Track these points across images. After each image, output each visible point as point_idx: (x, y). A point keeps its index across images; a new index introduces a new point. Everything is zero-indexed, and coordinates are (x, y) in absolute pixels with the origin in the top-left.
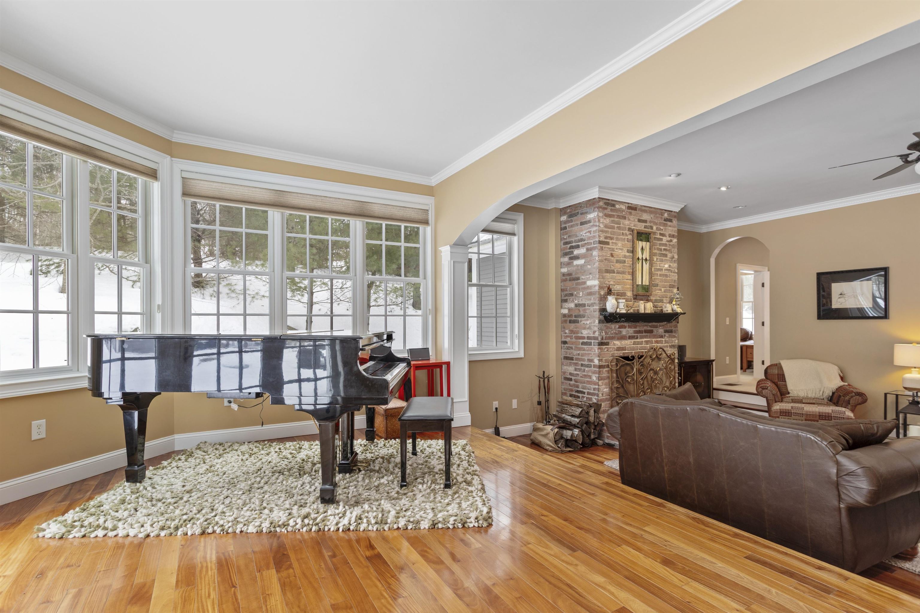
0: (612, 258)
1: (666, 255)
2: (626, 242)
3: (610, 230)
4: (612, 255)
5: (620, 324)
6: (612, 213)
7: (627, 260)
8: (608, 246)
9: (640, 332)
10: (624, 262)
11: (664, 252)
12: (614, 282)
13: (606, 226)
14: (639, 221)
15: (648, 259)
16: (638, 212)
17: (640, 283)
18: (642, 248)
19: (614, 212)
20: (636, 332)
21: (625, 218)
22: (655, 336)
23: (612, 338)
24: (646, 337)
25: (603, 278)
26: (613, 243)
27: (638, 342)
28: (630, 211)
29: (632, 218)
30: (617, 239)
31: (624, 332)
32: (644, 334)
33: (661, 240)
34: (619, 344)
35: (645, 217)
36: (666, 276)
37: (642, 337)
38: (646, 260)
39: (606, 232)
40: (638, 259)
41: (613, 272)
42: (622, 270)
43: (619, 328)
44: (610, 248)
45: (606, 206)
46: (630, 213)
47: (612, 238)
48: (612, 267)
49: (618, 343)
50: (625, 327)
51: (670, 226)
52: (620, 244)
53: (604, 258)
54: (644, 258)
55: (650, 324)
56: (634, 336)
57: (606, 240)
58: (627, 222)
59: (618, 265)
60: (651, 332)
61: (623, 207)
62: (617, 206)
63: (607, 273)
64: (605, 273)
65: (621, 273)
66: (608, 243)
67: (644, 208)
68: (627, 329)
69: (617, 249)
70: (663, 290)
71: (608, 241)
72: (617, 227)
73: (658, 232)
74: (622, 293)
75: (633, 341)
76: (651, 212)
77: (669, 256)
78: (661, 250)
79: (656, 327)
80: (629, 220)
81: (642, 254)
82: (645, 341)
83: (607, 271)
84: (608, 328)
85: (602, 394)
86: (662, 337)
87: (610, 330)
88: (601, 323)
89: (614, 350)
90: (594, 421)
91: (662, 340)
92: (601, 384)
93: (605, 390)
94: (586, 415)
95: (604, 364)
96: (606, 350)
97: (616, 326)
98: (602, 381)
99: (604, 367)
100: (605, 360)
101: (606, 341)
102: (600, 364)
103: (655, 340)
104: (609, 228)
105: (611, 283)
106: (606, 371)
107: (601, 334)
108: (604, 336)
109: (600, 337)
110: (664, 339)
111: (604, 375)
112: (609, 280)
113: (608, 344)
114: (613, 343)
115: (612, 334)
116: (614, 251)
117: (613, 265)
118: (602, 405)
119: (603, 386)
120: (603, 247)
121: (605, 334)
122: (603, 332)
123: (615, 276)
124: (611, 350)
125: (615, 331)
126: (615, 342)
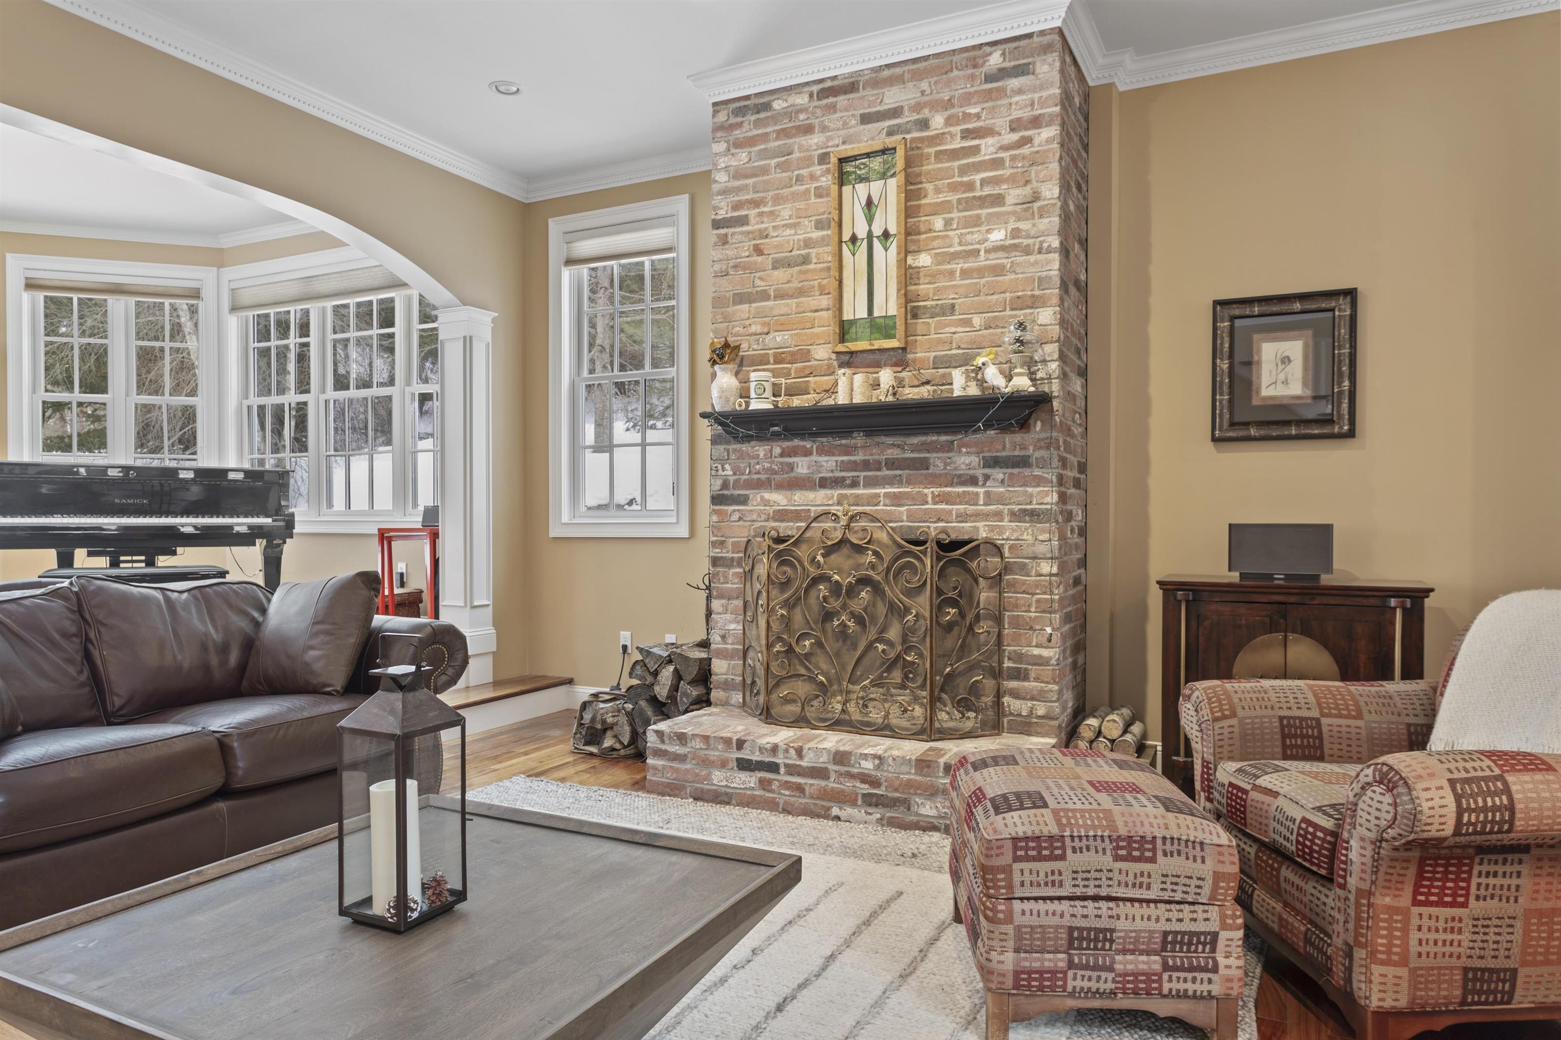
0: (760, 259)
1: (998, 200)
2: (813, 200)
3: (750, 181)
4: (758, 250)
5: (786, 444)
6: (760, 132)
7: (813, 252)
8: (745, 228)
9: (866, 465)
10: (806, 260)
11: (987, 191)
12: (764, 324)
13: (738, 174)
14: (866, 119)
15: (893, 230)
16: (862, 93)
17: (862, 313)
18: (869, 203)
19: (766, 126)
20: (845, 467)
21: (808, 129)
22: (935, 480)
23: (759, 485)
24: (890, 481)
25: (727, 319)
26: (761, 214)
27: (857, 496)
28: (831, 100)
29: (833, 120)
30: (777, 200)
31: (802, 466)
32: (886, 472)
33: (975, 150)
34: (785, 502)
35: (893, 97)
36: (998, 270)
37: (871, 483)
38: (886, 235)
39: (739, 190)
40: (854, 239)
41: (765, 296)
42: (795, 284)
43: (782, 455)
44: (749, 233)
45: (739, 119)
46: (832, 108)
47: (756, 203)
48: (758, 282)
49: (779, 499)
50: (807, 453)
51: (1020, 91)
52: (786, 212)
53: (732, 263)
54: (877, 231)
55: (915, 440)
56: (844, 479)
57: (736, 214)
58: (815, 139)
59: (780, 275)
60: (924, 464)
61: (801, 100)
62: (778, 105)
63: (741, 303)
64: (734, 304)
65: (791, 297)
66: (743, 221)
67: (886, 73)
68: (814, 457)
69: (775, 228)
70: (977, 320)
71: (743, 213)
72: (778, 165)
73: (956, 130)
74: (793, 354)
75: (836, 493)
76: (918, 76)
77: (1010, 200)
78: (970, 186)
79: (948, 447)
80: (824, 129)
81: (870, 221)
82: (886, 495)
83: (740, 299)
84: (742, 456)
85: (723, 637)
86: (973, 481)
87: (753, 462)
88: (721, 444)
89: (763, 517)
90: (668, 698)
91: (973, 493)
92: (720, 610)
93: (732, 626)
94: (650, 679)
95: (730, 555)
96: (735, 517)
97: (771, 451)
98: (724, 601)
99: (729, 563)
100: (734, 544)
101: (737, 492)
102: (717, 553)
103: (937, 490)
104: (747, 177)
105: (754, 329)
106: (735, 574)
107: (720, 472)
108: (732, 479)
109: (719, 483)
110: (981, 490)
111: (729, 586)
112: (747, 322)
113: (744, 500)
114: (762, 498)
115: (758, 473)
116: (767, 237)
117: (761, 278)
118: (719, 667)
119: (728, 616)
120: (726, 235)
121: (735, 474)
122: (727, 466)
123: (771, 308)
124: (755, 517)
125: (767, 465)
126: (767, 496)
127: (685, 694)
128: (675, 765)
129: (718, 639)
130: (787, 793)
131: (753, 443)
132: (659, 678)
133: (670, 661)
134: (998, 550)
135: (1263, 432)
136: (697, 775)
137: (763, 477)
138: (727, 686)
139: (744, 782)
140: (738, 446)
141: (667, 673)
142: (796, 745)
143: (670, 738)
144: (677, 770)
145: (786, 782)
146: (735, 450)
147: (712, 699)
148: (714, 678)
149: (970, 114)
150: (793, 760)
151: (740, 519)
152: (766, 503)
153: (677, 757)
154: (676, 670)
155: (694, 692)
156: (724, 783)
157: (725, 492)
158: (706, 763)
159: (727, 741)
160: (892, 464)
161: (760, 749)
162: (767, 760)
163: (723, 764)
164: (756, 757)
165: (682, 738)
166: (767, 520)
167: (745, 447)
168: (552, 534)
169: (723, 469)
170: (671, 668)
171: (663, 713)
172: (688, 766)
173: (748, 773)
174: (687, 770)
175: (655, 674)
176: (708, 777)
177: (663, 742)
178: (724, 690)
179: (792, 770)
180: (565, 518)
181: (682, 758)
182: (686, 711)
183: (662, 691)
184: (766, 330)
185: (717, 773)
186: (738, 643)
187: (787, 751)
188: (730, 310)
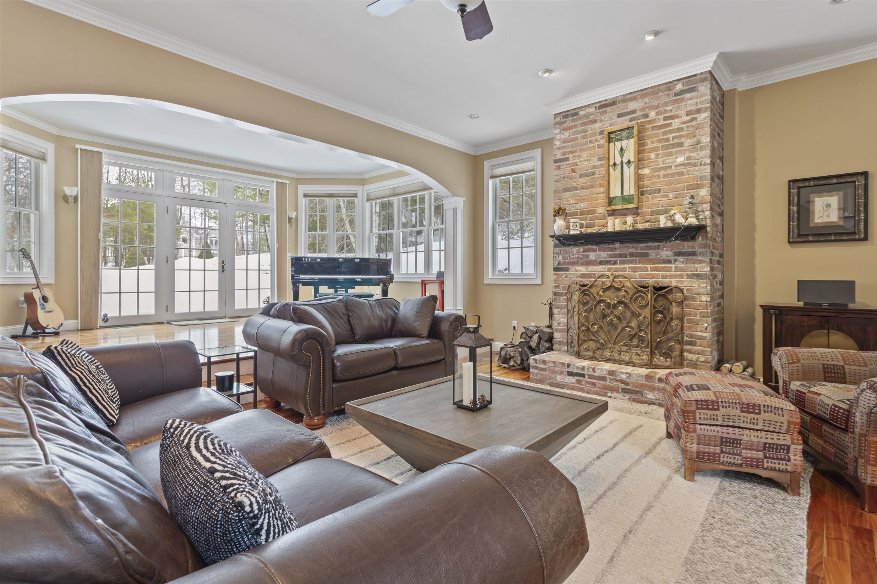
0: (574, 174)
1: (681, 144)
2: (597, 149)
3: (570, 144)
4: (573, 171)
5: (585, 247)
6: (574, 124)
7: (597, 170)
8: (567, 162)
9: (620, 255)
10: (594, 174)
11: (676, 141)
12: (576, 200)
13: (565, 141)
14: (620, 116)
15: (632, 160)
16: (618, 105)
17: (619, 194)
18: (622, 149)
19: (577, 121)
20: (611, 256)
21: (595, 122)
22: (652, 261)
23: (574, 264)
24: (631, 262)
25: (560, 198)
26: (574, 157)
27: (617, 268)
28: (604, 109)
29: (605, 117)
30: (581, 150)
31: (592, 256)
32: (629, 258)
33: (670, 125)
34: (585, 270)
35: (631, 106)
36: (681, 174)
37: (622, 263)
38: (629, 162)
39: (565, 147)
40: (615, 164)
41: (576, 189)
42: (589, 183)
43: (583, 252)
44: (569, 164)
45: (565, 120)
46: (605, 112)
47: (572, 152)
48: (573, 183)
49: (582, 269)
50: (594, 251)
51: (691, 99)
52: (585, 155)
53: (562, 176)
54: (625, 160)
55: (642, 245)
56: (610, 261)
57: (564, 157)
58: (598, 125)
59: (583, 180)
60: (647, 255)
61: (592, 110)
62: (581, 113)
63: (566, 192)
64: (563, 192)
65: (587, 188)
66: (567, 159)
67: (629, 96)
68: (598, 252)
69: (580, 162)
70: (671, 195)
71: (567, 156)
72: (581, 137)
73: (661, 117)
74: (588, 211)
75: (607, 267)
76: (643, 96)
77: (686, 144)
78: (668, 140)
79: (658, 248)
80: (601, 121)
81: (622, 156)
82: (629, 267)
83: (566, 190)
84: (566, 252)
85: (559, 324)
86: (669, 262)
87: (571, 254)
88: (557, 247)
89: (575, 276)
90: (536, 347)
91: (669, 267)
92: (557, 313)
93: (562, 320)
94: (528, 339)
95: (561, 291)
96: (564, 276)
97: (579, 250)
98: (559, 310)
99: (561, 294)
100: (563, 287)
101: (564, 266)
102: (556, 290)
103: (652, 266)
104: (568, 142)
105: (571, 202)
106: (563, 299)
107: (557, 259)
108: (562, 261)
109: (557, 263)
110: (673, 266)
111: (561, 303)
112: (569, 199)
113: (567, 270)
114: (575, 269)
115: (573, 259)
116: (577, 165)
117: (574, 182)
118: (557, 336)
119: (561, 316)
120: (560, 165)
121: (563, 259)
122: (560, 256)
123: (579, 193)
124: (572, 276)
125: (577, 256)
126: (577, 268)
127: (543, 346)
128: (541, 372)
129: (557, 324)
130: (589, 386)
131: (571, 247)
132: (532, 339)
133: (537, 333)
134: (682, 291)
135: (816, 239)
136: (551, 377)
137: (575, 260)
138: (560, 343)
139: (570, 381)
140: (565, 248)
141: (536, 337)
142: (592, 367)
143: (539, 361)
144: (542, 374)
145: (588, 381)
146: (563, 250)
147: (554, 348)
148: (555, 340)
149: (667, 110)
150: (591, 372)
151: (566, 277)
152: (577, 271)
153: (542, 369)
154: (539, 336)
155: (547, 345)
156: (562, 380)
157: (559, 266)
158: (554, 372)
159: (563, 364)
160: (632, 255)
161: (577, 368)
162: (580, 372)
163: (562, 373)
164: (575, 371)
165: (544, 362)
166: (577, 278)
167: (568, 249)
168: (485, 283)
169: (559, 257)
170: (537, 335)
171: (533, 353)
172: (547, 373)
173: (572, 377)
174: (546, 375)
175: (531, 337)
176: (555, 378)
177: (536, 363)
178: (559, 345)
179: (590, 376)
180: (490, 276)
181: (544, 370)
182: (544, 352)
183: (533, 344)
184: (576, 202)
185: (559, 376)
186: (565, 326)
187: (588, 369)
188: (561, 195)
